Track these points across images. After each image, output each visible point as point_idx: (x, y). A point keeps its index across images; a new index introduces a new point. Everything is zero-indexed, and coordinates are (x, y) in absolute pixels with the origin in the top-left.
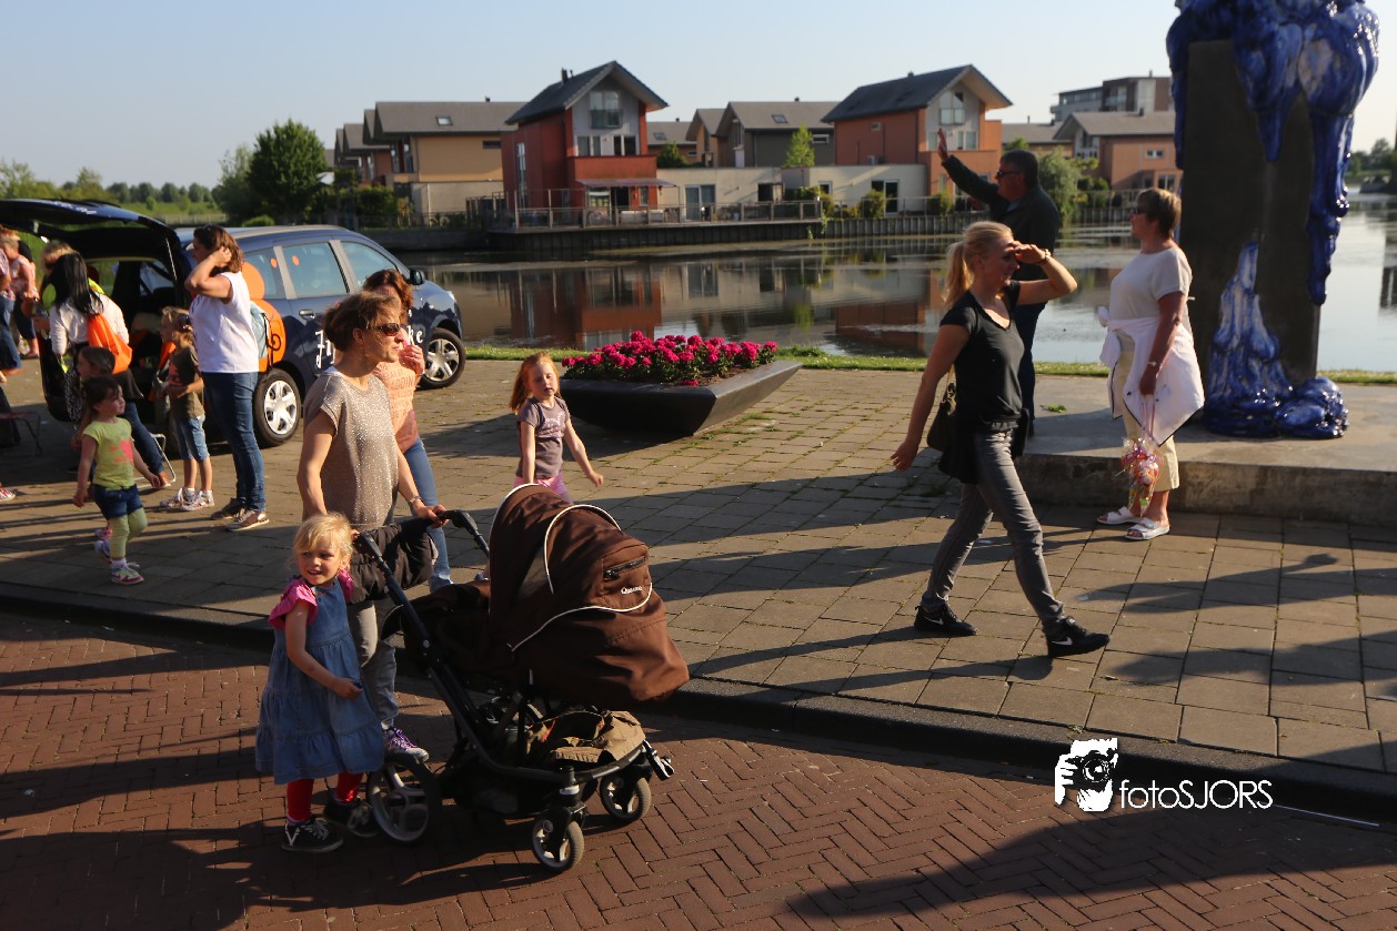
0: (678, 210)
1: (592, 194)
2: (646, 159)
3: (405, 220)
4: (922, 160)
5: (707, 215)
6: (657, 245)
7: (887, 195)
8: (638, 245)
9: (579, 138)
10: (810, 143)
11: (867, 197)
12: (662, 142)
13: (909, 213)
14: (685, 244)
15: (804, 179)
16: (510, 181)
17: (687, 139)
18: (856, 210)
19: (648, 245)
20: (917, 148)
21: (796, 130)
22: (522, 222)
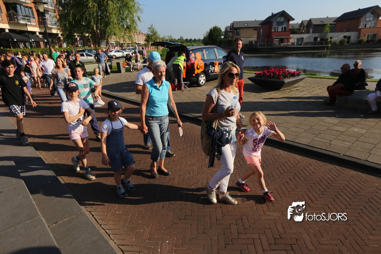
0: (294, 43)
1: (275, 40)
2: (288, 32)
4: (359, 31)
5: (301, 44)
6: (288, 51)
7: (347, 39)
8: (284, 51)
9: (274, 28)
10: (329, 28)
11: (342, 40)
12: (293, 28)
13: (352, 43)
15: (326, 36)
16: (258, 38)
17: (299, 27)
18: (338, 43)
19: (286, 51)
20: (358, 27)
21: (327, 24)
22: (260, 46)
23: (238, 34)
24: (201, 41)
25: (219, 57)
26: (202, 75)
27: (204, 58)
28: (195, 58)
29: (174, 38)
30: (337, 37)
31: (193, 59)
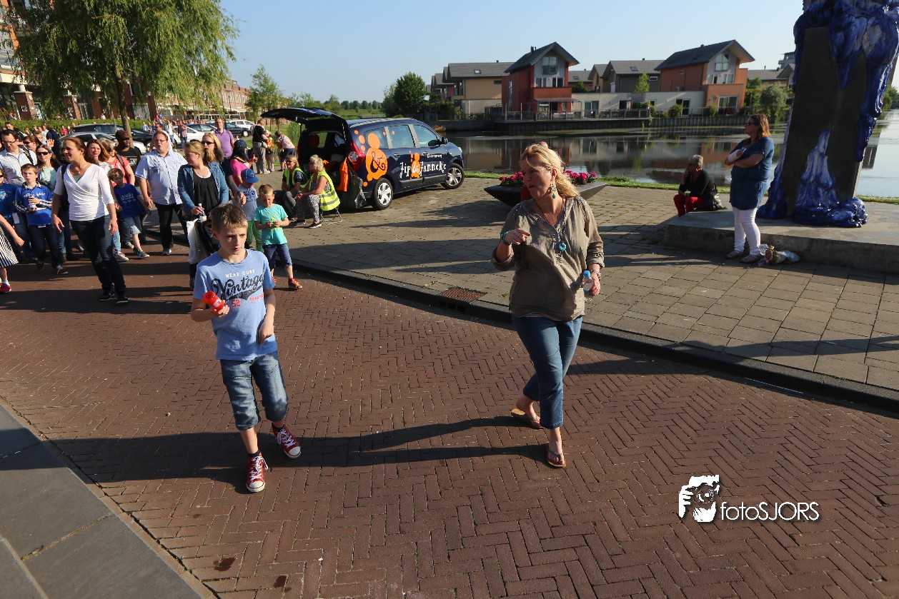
0: (580, 113)
1: (541, 105)
2: (566, 89)
3: (458, 117)
4: (704, 89)
5: (593, 116)
6: (569, 129)
7: (684, 106)
8: (560, 129)
9: (537, 79)
10: (648, 81)
11: (674, 107)
12: (577, 81)
13: (694, 115)
14: (582, 129)
15: (642, 98)
16: (504, 99)
17: (589, 79)
18: (667, 114)
19: (565, 129)
20: (702, 83)
21: (641, 75)
22: (508, 119)
23: (460, 92)
24: (379, 108)
25: (421, 143)
26: (384, 185)
27: (387, 144)
28: (367, 146)
29: (315, 99)
30: (665, 101)
31: (363, 148)
